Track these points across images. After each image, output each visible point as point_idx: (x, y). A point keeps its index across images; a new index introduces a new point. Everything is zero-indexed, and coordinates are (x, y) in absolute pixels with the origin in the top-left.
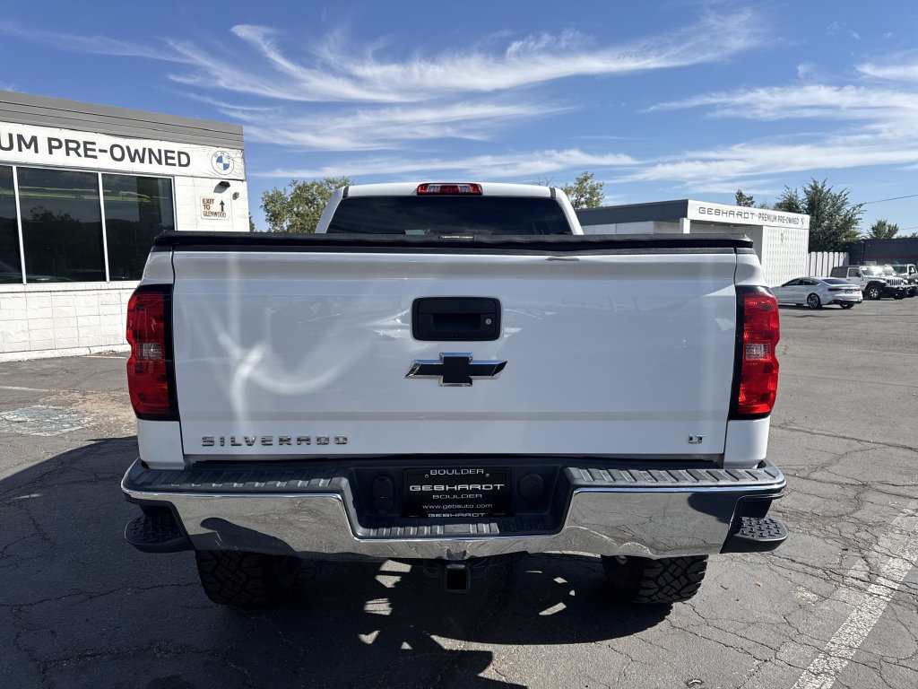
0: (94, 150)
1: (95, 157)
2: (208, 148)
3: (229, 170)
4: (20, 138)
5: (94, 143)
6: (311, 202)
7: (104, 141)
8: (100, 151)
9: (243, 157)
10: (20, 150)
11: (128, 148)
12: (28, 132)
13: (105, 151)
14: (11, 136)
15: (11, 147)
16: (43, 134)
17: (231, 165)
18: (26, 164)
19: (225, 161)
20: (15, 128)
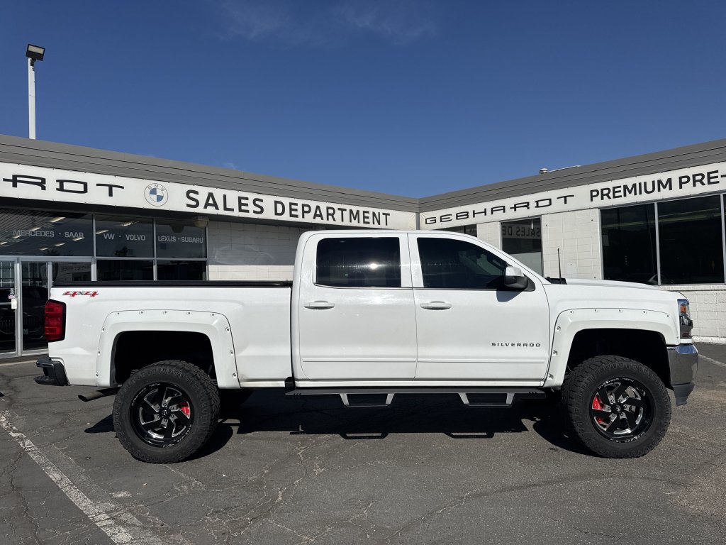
0: (717, 177)
1: (718, 182)
4: (660, 182)
5: (717, 172)
8: (722, 176)
10: (659, 190)
12: (664, 177)
14: (653, 182)
15: (653, 191)
16: (675, 175)
18: (663, 199)
20: (656, 177)
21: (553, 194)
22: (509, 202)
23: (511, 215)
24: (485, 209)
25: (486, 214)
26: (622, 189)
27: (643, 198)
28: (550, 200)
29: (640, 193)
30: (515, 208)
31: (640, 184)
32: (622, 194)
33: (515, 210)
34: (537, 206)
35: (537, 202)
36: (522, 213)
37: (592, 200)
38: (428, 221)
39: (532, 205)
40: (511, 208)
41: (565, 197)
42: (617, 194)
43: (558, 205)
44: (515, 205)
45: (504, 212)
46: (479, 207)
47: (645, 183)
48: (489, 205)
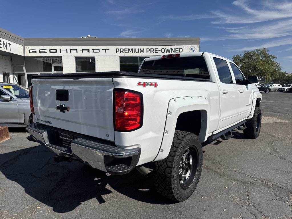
1: (157, 52)
2: (188, 46)
3: (194, 52)
5: (157, 49)
6: (250, 58)
7: (160, 48)
9: (199, 47)
10: (140, 53)
11: (166, 49)
12: (142, 48)
13: (160, 51)
14: (138, 49)
15: (138, 52)
16: (145, 48)
17: (195, 50)
18: (141, 56)
19: (193, 49)
20: (139, 47)
21: (101, 47)
22: (80, 48)
23: (80, 54)
24: (67, 50)
25: (67, 52)
26: (128, 50)
27: (135, 54)
28: (99, 50)
29: (134, 53)
30: (82, 51)
31: (134, 49)
32: (128, 52)
33: (83, 52)
34: (93, 52)
35: (93, 50)
36: (86, 54)
37: (116, 53)
38: (31, 51)
39: (91, 51)
40: (80, 51)
41: (106, 50)
42: (126, 52)
43: (102, 52)
44: (82, 50)
45: (77, 52)
46: (64, 48)
47: (136, 49)
48: (69, 48)
